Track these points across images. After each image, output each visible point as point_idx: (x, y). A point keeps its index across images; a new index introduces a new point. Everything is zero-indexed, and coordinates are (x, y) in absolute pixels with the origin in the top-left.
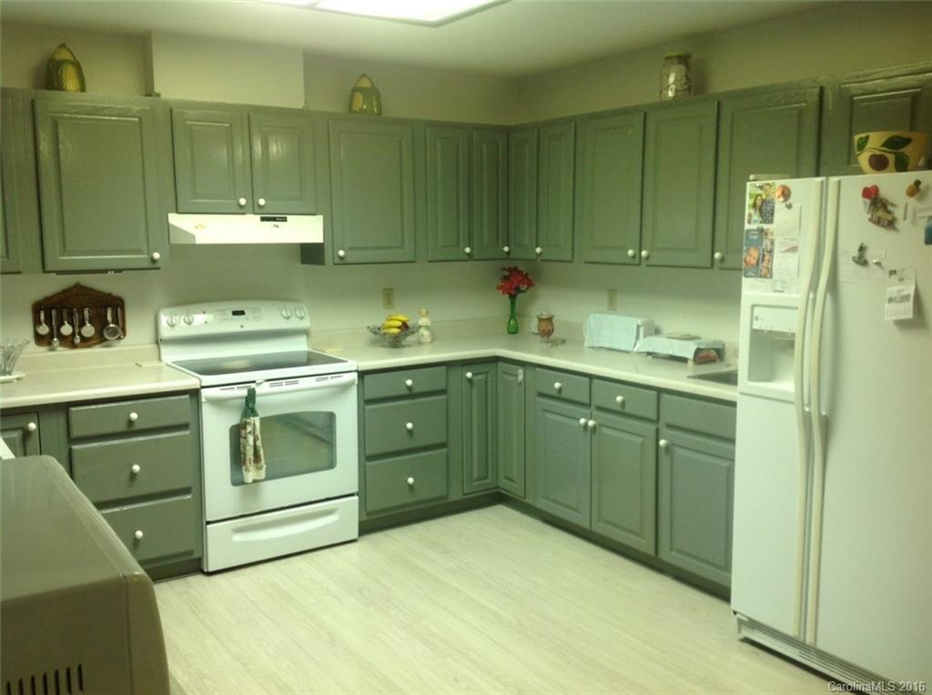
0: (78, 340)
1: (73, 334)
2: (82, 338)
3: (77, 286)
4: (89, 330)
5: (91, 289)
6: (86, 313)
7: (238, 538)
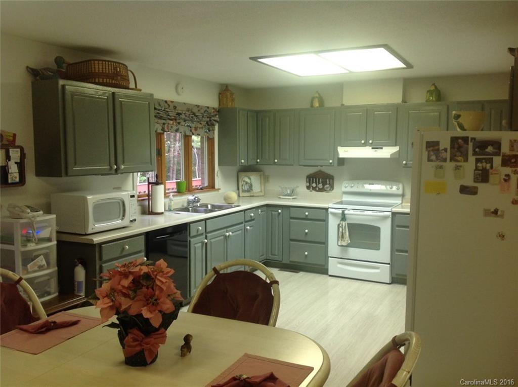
0: (317, 189)
1: (316, 187)
2: (319, 189)
3: (320, 171)
4: (320, 186)
5: (324, 172)
6: (321, 180)
7: (339, 266)
